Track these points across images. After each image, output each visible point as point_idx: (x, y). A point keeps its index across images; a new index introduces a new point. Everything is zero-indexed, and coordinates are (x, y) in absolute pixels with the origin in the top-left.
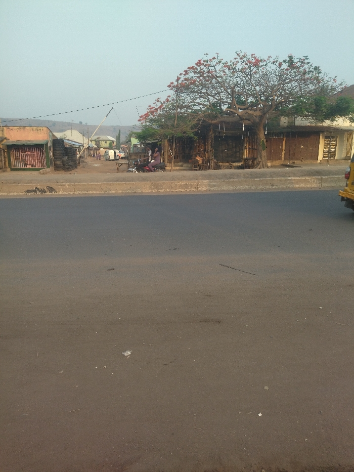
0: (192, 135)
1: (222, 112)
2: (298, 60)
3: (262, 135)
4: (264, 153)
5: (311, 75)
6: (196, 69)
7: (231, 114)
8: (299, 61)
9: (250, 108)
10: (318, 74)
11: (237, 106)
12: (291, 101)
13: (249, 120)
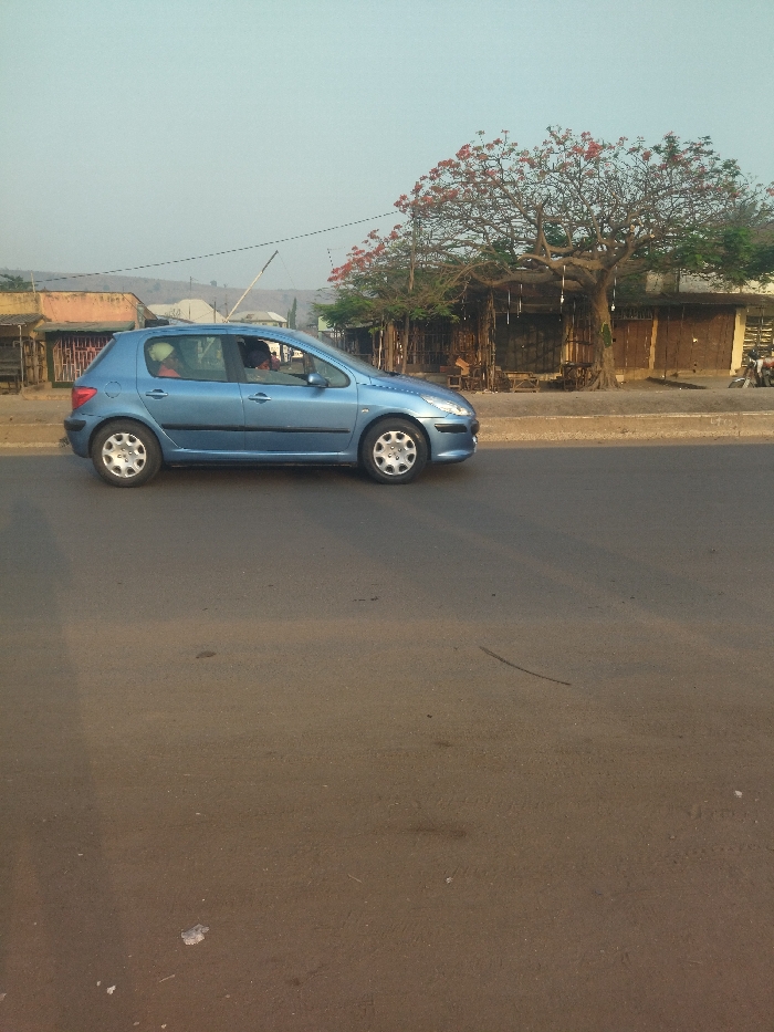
0: (447, 313)
1: (514, 260)
2: (688, 146)
3: (604, 314)
4: (608, 354)
5: (715, 180)
6: (458, 165)
7: (535, 266)
8: (690, 149)
9: (578, 253)
10: (734, 176)
11: (549, 248)
12: (669, 238)
13: (574, 279)
